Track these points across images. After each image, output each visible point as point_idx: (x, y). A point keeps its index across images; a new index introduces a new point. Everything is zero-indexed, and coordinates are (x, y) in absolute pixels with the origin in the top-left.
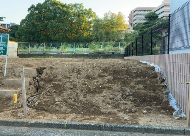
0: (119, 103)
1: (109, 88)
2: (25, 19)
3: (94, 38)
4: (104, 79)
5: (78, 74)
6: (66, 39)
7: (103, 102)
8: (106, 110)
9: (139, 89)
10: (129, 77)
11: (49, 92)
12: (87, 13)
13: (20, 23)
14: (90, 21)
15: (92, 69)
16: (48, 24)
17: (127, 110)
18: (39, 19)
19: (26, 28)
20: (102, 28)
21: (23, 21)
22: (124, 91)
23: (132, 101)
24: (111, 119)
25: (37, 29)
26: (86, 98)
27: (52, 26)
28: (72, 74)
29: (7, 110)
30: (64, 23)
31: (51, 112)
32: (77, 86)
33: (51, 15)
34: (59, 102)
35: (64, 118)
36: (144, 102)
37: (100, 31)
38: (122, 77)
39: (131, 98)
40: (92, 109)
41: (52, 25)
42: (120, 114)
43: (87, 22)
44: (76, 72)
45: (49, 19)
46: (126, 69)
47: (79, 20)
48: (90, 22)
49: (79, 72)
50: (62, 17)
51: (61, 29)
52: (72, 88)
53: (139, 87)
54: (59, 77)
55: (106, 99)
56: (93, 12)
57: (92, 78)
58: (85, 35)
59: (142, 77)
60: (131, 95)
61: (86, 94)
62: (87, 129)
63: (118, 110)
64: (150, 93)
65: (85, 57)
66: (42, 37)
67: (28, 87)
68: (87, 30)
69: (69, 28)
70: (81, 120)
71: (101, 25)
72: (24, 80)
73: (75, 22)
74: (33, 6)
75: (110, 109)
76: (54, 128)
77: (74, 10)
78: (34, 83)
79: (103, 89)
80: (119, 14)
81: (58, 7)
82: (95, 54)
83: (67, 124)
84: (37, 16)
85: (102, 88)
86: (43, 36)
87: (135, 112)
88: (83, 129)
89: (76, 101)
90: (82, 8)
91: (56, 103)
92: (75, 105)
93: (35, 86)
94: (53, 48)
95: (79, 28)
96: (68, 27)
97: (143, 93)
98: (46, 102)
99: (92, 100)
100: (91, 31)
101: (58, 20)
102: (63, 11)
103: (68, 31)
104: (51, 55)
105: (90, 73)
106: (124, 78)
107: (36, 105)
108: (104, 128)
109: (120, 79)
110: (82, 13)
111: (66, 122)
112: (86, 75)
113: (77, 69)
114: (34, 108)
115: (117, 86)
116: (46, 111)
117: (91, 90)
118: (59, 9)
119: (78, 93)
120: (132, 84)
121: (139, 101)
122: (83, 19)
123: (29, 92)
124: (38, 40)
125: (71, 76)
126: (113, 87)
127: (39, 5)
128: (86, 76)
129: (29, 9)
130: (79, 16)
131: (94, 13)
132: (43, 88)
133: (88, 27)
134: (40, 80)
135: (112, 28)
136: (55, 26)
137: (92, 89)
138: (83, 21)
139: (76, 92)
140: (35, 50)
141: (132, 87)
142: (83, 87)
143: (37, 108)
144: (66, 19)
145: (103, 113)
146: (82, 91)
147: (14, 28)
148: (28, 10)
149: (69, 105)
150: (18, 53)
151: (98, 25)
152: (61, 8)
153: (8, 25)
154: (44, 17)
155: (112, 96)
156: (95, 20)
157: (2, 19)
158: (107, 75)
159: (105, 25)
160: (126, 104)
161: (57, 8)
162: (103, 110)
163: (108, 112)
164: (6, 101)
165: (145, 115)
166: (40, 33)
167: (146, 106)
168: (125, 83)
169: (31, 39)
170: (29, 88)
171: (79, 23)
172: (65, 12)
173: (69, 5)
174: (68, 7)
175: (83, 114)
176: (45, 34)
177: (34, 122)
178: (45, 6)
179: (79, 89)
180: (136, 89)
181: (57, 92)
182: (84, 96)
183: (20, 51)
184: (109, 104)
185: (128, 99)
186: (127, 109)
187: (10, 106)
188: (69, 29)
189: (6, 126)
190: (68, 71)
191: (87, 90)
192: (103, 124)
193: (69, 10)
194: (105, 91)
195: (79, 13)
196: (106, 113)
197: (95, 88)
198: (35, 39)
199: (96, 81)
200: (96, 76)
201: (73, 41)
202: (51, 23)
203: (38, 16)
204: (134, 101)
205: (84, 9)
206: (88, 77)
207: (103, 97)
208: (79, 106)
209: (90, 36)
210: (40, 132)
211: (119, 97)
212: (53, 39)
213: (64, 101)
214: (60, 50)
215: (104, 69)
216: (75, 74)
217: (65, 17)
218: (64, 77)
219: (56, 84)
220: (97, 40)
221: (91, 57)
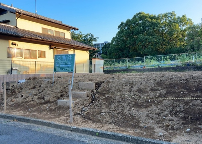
0: (164, 119)
1: (160, 102)
2: (115, 37)
3: (189, 47)
4: (156, 93)
5: (131, 87)
6: (156, 52)
7: (146, 117)
8: (145, 125)
9: (194, 105)
10: (186, 91)
11: (100, 103)
12: (180, 21)
13: (111, 41)
14: (184, 29)
15: (145, 83)
16: (137, 39)
17: (169, 127)
18: (128, 35)
19: (116, 45)
20: (199, 36)
21: (114, 39)
22: (175, 106)
23: (181, 118)
24: (145, 133)
25: (126, 45)
26: (130, 111)
27: (141, 41)
28: (124, 87)
29: (63, 116)
30: (153, 35)
31: (93, 121)
32: (126, 99)
33: (140, 29)
34: (103, 113)
35: (101, 127)
36: (197, 120)
37: (197, 38)
38: (177, 91)
39: (181, 114)
40: (132, 122)
41: (141, 39)
42: (157, 130)
43: (180, 31)
45: (138, 33)
46: (185, 82)
47: (170, 30)
48: (185, 31)
49: (132, 85)
50: (151, 30)
51: (150, 42)
52: (120, 100)
53: (196, 103)
54: (113, 90)
55: (150, 113)
56: (187, 19)
57: (143, 92)
58: (178, 46)
60: (182, 112)
63: (158, 126)
65: (171, 70)
66: (131, 53)
67: (85, 99)
68: (181, 40)
69: (159, 40)
70: (114, 131)
71: (198, 31)
72: (71, 92)
73: (166, 33)
74: (122, 24)
75: (151, 123)
76: (89, 134)
77: (164, 20)
78: (91, 96)
79: (151, 104)
81: (147, 20)
82: (183, 66)
83: (99, 132)
84: (126, 33)
85: (150, 102)
86: (132, 51)
87: (177, 129)
88: (112, 139)
90: (174, 16)
91: (101, 114)
92: (118, 117)
93: (91, 98)
94: (137, 63)
95: (170, 39)
96: (158, 40)
97: (199, 109)
98: (94, 112)
99: (135, 113)
100: (185, 40)
101: (146, 33)
102: (152, 24)
103: (158, 43)
104: (134, 70)
105: (143, 87)
106: (179, 92)
107: (85, 114)
109: (174, 93)
110: (174, 22)
111: (99, 131)
112: (137, 88)
114: (82, 117)
115: (169, 101)
116: (90, 120)
117: (139, 104)
118: (149, 21)
119: (124, 106)
120: (187, 99)
121: (190, 119)
122: (176, 28)
123: (85, 103)
124: (127, 55)
125: (123, 89)
126: (164, 101)
127: (128, 21)
129: (119, 27)
130: (170, 25)
131: (189, 19)
132: (97, 100)
133: (181, 37)
134: (97, 93)
136: (144, 39)
137: (140, 103)
138: (175, 31)
139: (123, 105)
141: (187, 103)
142: (131, 101)
143: (84, 117)
144: (156, 31)
145: (141, 127)
146: (129, 104)
147: (106, 46)
148: (118, 27)
149: (113, 116)
150: (105, 70)
151: (194, 32)
152: (150, 20)
153: (102, 44)
154: (133, 32)
155: (158, 111)
156: (189, 28)
157: (96, 39)
158: (160, 89)
160: (172, 120)
161: (146, 21)
162: (142, 124)
163: (146, 126)
164: (66, 109)
166: (129, 49)
167: (196, 125)
168: (179, 97)
169: (121, 56)
170: (86, 100)
171: (171, 33)
172: (155, 24)
173: (158, 16)
174: (158, 18)
175: (121, 126)
176: (134, 49)
177: (75, 127)
178: (134, 21)
179: (127, 102)
180: (191, 105)
181: (107, 104)
182: (130, 109)
183: (107, 68)
184: (152, 119)
185: (177, 115)
186: (169, 126)
187: (66, 114)
188: (158, 41)
190: (122, 85)
191: (134, 103)
192: (135, 137)
193: (159, 21)
194: (153, 106)
195: (170, 23)
196: (144, 127)
197: (143, 102)
198: (124, 55)
199: (147, 94)
200: (148, 90)
201: (164, 53)
202: (140, 37)
203: (127, 32)
204: (184, 118)
205: (176, 17)
206: (140, 91)
207: (148, 111)
208: (120, 118)
209: (184, 46)
210: (76, 136)
211: (166, 113)
212: (142, 53)
213: (109, 113)
214: (145, 64)
215: (158, 82)
216: (128, 87)
217: (155, 30)
218: (116, 90)
219: (108, 96)
220: (193, 49)
221: (178, 70)
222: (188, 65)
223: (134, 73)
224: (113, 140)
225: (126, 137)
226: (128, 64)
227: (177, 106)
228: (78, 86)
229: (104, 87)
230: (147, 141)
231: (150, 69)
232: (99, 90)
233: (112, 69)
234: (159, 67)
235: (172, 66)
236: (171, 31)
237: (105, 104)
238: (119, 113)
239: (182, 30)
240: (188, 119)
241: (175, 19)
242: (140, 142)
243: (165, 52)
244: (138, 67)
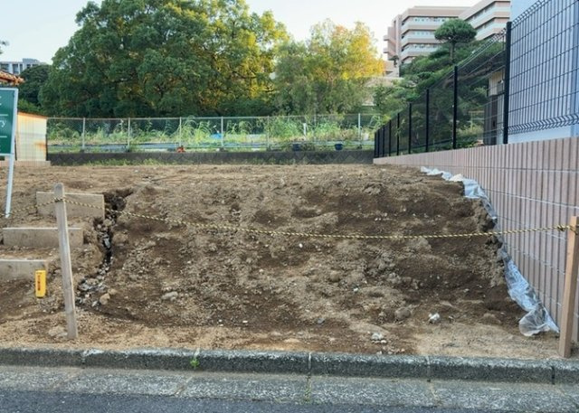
0: (356, 292)
1: (327, 248)
2: (67, 48)
3: (281, 101)
4: (310, 222)
5: (233, 207)
6: (195, 105)
7: (308, 291)
8: (317, 315)
9: (416, 252)
10: (386, 215)
11: (143, 263)
12: (259, 27)
13: (53, 59)
14: (269, 50)
15: (273, 194)
16: (139, 61)
17: (381, 314)
18: (111, 47)
19: (71, 75)
20: (305, 72)
21: (60, 55)
22: (372, 257)
23: (396, 286)
24: (332, 339)
25: (104, 76)
26: (255, 278)
27: (153, 69)
28: (213, 208)
29: (16, 318)
30: (187, 58)
31: (150, 323)
32: (229, 244)
33: (148, 34)
34: (173, 293)
35: (191, 339)
36: (432, 288)
37: (300, 79)
38: (366, 216)
39: (393, 278)
40: (275, 312)
41: (153, 64)
42: (358, 326)
43: (259, 53)
44: (226, 204)
45: (143, 45)
46: (379, 191)
47: (234, 48)
48: (269, 55)
49: (233, 202)
50: (181, 40)
51: (178, 76)
52: (214, 249)
53: (418, 246)
54: (175, 218)
55: (316, 281)
56: (275, 25)
57: (273, 221)
58: (253, 94)
59: (426, 216)
60: (392, 270)
61: (256, 267)
62: (259, 371)
63: (352, 315)
64: (450, 262)
65: (255, 159)
66: (122, 103)
67: (80, 250)
68: (260, 78)
69: (205, 71)
70: (242, 346)
71: (302, 62)
72: (67, 228)
73: (223, 54)
74: (90, 8)
75: (330, 310)
76: (158, 368)
77: (217, 18)
78: (98, 239)
79: (307, 254)
80: (357, 29)
81: (171, 9)
82: (285, 149)
83: (198, 357)
84: (103, 38)
85: (304, 249)
86: (124, 98)
87: (406, 317)
88: (249, 370)
89: (225, 290)
90: (242, 10)
91: (164, 297)
92: (224, 301)
93: (99, 247)
94: (154, 136)
95: (234, 72)
96: (200, 71)
97: (430, 261)
98: (134, 292)
99: (273, 284)
100: (270, 80)
101: (168, 49)
102: (185, 22)
103: (201, 82)
104: (149, 156)
105: (268, 204)
106: (371, 219)
107: (105, 303)
108: (310, 365)
109: (358, 221)
110: (244, 28)
111: (195, 351)
112: (255, 211)
113: (230, 193)
114: (97, 313)
115: (350, 243)
116: (134, 319)
117: (273, 256)
118: (174, 14)
119: (231, 266)
121: (417, 288)
122: (248, 44)
123: (84, 265)
124: (108, 110)
125: (210, 214)
126: (339, 245)
127: (111, 3)
128: (257, 213)
129: (80, 16)
130: (233, 35)
131: (281, 26)
132: (124, 251)
133: (262, 70)
134: (117, 229)
135: (336, 71)
136: (160, 66)
137: (275, 254)
138: (246, 51)
139: (226, 262)
140: (99, 140)
141: (397, 246)
142: (245, 248)
143: (106, 312)
144: (195, 45)
145: (307, 324)
146: (243, 258)
148: (76, 18)
149: (205, 300)
151: (294, 62)
152: (179, 10)
153: (15, 65)
154: (127, 41)
155: (334, 272)
156: (282, 49)
158: (319, 211)
159: (314, 62)
160: (378, 295)
161: (167, 11)
162: (308, 315)
163: (323, 319)
164: (13, 291)
165: (434, 328)
166: (116, 90)
167: (437, 302)
168: (373, 232)
169: (88, 109)
170: (84, 253)
171: (235, 57)
172: (193, 24)
173: (201, 2)
174: (201, 9)
175: (248, 327)
176: (131, 93)
177: (98, 352)
178: (130, 6)
179: (235, 254)
180: (408, 250)
181: (168, 262)
182: (251, 272)
183: (55, 145)
184: (326, 296)
185: (384, 279)
186: (379, 310)
187: (24, 306)
188: (202, 77)
189: (12, 364)
190: (202, 201)
191: (259, 255)
192: (310, 353)
193: (204, 16)
194: (313, 259)
195: (233, 27)
196: (316, 323)
197: (283, 249)
198: (98, 107)
199: (286, 227)
200: (287, 214)
201: (217, 111)
202: (150, 58)
203: (109, 37)
204: (402, 287)
205: (250, 13)
206: (263, 218)
207: (307, 276)
208: (235, 304)
209: (267, 97)
210: (116, 381)
211: (356, 275)
212: (155, 108)
213: (189, 290)
214: (178, 139)
215: (309, 193)
216: (222, 208)
217: (192, 40)
218: (187, 217)
219: (163, 239)
220: (290, 108)
222: (296, 148)
225: (297, 358)
227: (376, 255)
228: (34, 205)
229: (139, 209)
230: (364, 363)
232: (125, 215)
233: (77, 150)
234: (221, 149)
235: (254, 150)
236: (237, 52)
237: (162, 263)
238: (223, 288)
239: (264, 52)
240: (411, 287)
241: (246, 18)
244: (160, 146)
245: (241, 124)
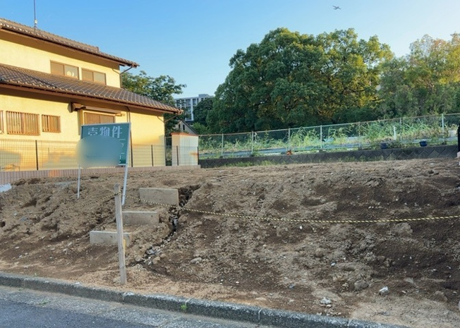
0: (333, 266)
1: (323, 230)
2: (224, 84)
3: (385, 108)
4: (314, 209)
5: (261, 197)
6: (314, 117)
7: (293, 263)
8: (291, 282)
9: (397, 235)
10: (379, 204)
11: (190, 237)
12: (366, 50)
13: (216, 93)
14: (375, 68)
15: (290, 187)
16: (272, 88)
17: (345, 285)
18: (253, 81)
19: (226, 103)
20: (406, 82)
21: (220, 89)
22: (356, 239)
23: (370, 263)
24: (292, 301)
25: (248, 101)
26: (258, 251)
27: (282, 93)
28: (245, 198)
29: (103, 269)
30: (308, 81)
31: (174, 277)
32: (249, 225)
33: (278, 67)
34: (198, 259)
35: (192, 292)
36: (403, 266)
37: (402, 88)
38: (361, 205)
39: (370, 256)
40: (262, 277)
41: (281, 89)
42: (319, 293)
43: (366, 71)
44: (256, 195)
45: (274, 76)
46: (377, 184)
47: (345, 69)
48: (375, 71)
49: (262, 193)
50: (303, 68)
51: (301, 96)
52: (236, 228)
53: (400, 230)
54: (219, 205)
55: (303, 256)
56: (380, 46)
57: (286, 208)
58: (362, 104)
59: (416, 205)
60: (371, 250)
61: (262, 243)
62: (225, 317)
63: (320, 284)
64: (425, 245)
65: (348, 158)
66: (261, 120)
67: (155, 227)
68: (368, 91)
69: (321, 90)
70: (223, 299)
71: (403, 73)
73: (336, 75)
74: (239, 54)
75: (305, 278)
76: (164, 308)
77: (332, 48)
78: (170, 219)
79: (304, 234)
80: (453, 40)
81: (294, 47)
82: (374, 148)
83: (187, 303)
84: (247, 74)
85: (305, 230)
86: (262, 116)
87: (361, 289)
88: (219, 316)
89: (235, 259)
90: (352, 39)
91: (192, 261)
92: (230, 266)
93: (169, 225)
94: (274, 143)
95: (346, 88)
96: (318, 90)
97: (407, 244)
98: (176, 256)
99: (268, 256)
100: (376, 91)
101: (293, 76)
102: (306, 55)
103: (319, 99)
104: (266, 158)
105: (285, 195)
106: (365, 207)
107: (155, 263)
108: (259, 317)
109: (354, 208)
110: (353, 52)
111: (187, 299)
112: (274, 200)
113: (261, 187)
114: (149, 269)
115: (342, 227)
116: (168, 275)
117: (278, 235)
118: (298, 50)
119: (244, 241)
120: (382, 221)
121: (388, 265)
122: (357, 65)
123: (154, 237)
124: (251, 126)
125: (242, 202)
126: (333, 228)
127: (253, 48)
128: (276, 202)
129: (233, 61)
130: (344, 59)
131: (385, 46)
132: (183, 228)
133: (369, 84)
134: (183, 213)
135: (436, 78)
136: (287, 90)
138: (355, 71)
139: (242, 238)
140: (236, 149)
141: (382, 230)
142: (259, 229)
143: (154, 269)
144: (314, 71)
145: (282, 287)
146: (255, 235)
147: (204, 105)
148: (229, 62)
149: (219, 265)
150: (201, 159)
151: (396, 75)
152: (301, 46)
153: (194, 100)
154: (263, 74)
155: (319, 249)
156: (385, 65)
157: (180, 89)
158: (323, 200)
159: (414, 72)
160: (349, 270)
161: (292, 48)
162: (285, 281)
163: (294, 285)
164: (110, 252)
166: (256, 111)
167: (402, 278)
168: (364, 218)
169: (238, 126)
170: (157, 229)
171: (346, 76)
172: (312, 55)
173: (319, 37)
174: (318, 43)
175: (238, 286)
176: (267, 111)
177: (132, 294)
178: (265, 49)
179: (250, 232)
180: (390, 234)
181: (205, 236)
182: (257, 246)
183: (206, 154)
184: (307, 267)
185: (362, 257)
186: (344, 282)
187: (111, 262)
188: (320, 95)
189: (88, 297)
190: (240, 193)
191: (267, 233)
192: (262, 308)
193: (320, 48)
194: (308, 238)
195: (345, 53)
196: (288, 287)
197: (287, 230)
198: (245, 124)
199: (295, 213)
200: (297, 203)
201: (332, 121)
202: (279, 85)
203: (251, 73)
204: (375, 264)
205: (358, 40)
206: (280, 206)
207: (298, 251)
208: (237, 269)
209: (374, 105)
210: (134, 314)
211: (337, 253)
212: (284, 121)
213: (211, 257)
214: (290, 145)
215: (319, 186)
216: (252, 198)
217: (312, 68)
218: (227, 205)
219: (208, 220)
220: (394, 113)
221: (361, 157)
222: (384, 146)
223: (268, 166)
224: (221, 320)
225: (250, 311)
226: (254, 145)
227: (362, 237)
228: (139, 197)
229: (199, 199)
230: (297, 319)
231: (303, 155)
232: (188, 206)
233: (218, 157)
234: (321, 151)
235: (349, 150)
236: (348, 72)
237: (202, 237)
238: (233, 257)
239: (370, 70)
240: (383, 265)
241: (355, 45)
242: (280, 321)
243: (334, 119)
244: (276, 151)
245: (341, 129)
